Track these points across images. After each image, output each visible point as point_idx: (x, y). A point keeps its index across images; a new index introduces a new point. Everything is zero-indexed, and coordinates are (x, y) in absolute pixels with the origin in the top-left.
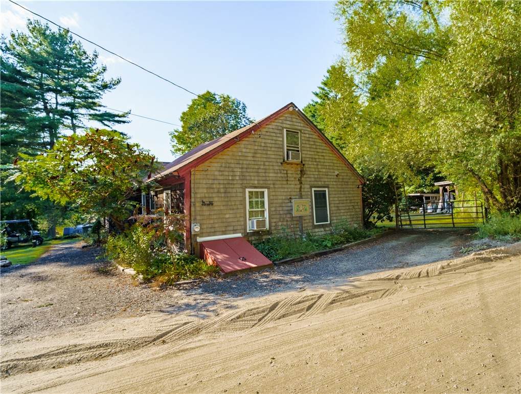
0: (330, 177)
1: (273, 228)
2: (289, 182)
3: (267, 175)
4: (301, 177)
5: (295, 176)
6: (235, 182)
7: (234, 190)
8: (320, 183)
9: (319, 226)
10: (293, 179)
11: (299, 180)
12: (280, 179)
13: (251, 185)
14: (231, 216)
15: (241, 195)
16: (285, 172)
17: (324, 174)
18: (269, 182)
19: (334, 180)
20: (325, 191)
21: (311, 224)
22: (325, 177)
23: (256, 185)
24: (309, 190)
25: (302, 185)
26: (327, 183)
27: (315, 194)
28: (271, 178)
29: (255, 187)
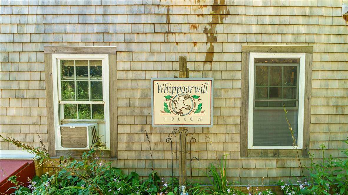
0: (321, 21)
1: (121, 146)
2: (172, 38)
3: (108, 19)
4: (213, 24)
5: (193, 19)
6: (26, 38)
7: (25, 57)
8: (279, 38)
9: (264, 154)
10: (186, 28)
11: (206, 32)
12: (148, 28)
13: (65, 45)
14: (20, 112)
15: (41, 67)
16: (163, 10)
17: (297, 12)
18: (115, 38)
19: (334, 30)
20: (297, 61)
21: (237, 147)
22: (301, 20)
23: (81, 45)
24: (239, 57)
25: (215, 44)
26: (303, 38)
27: (257, 68)
28: (119, 28)
29: (77, 51)
